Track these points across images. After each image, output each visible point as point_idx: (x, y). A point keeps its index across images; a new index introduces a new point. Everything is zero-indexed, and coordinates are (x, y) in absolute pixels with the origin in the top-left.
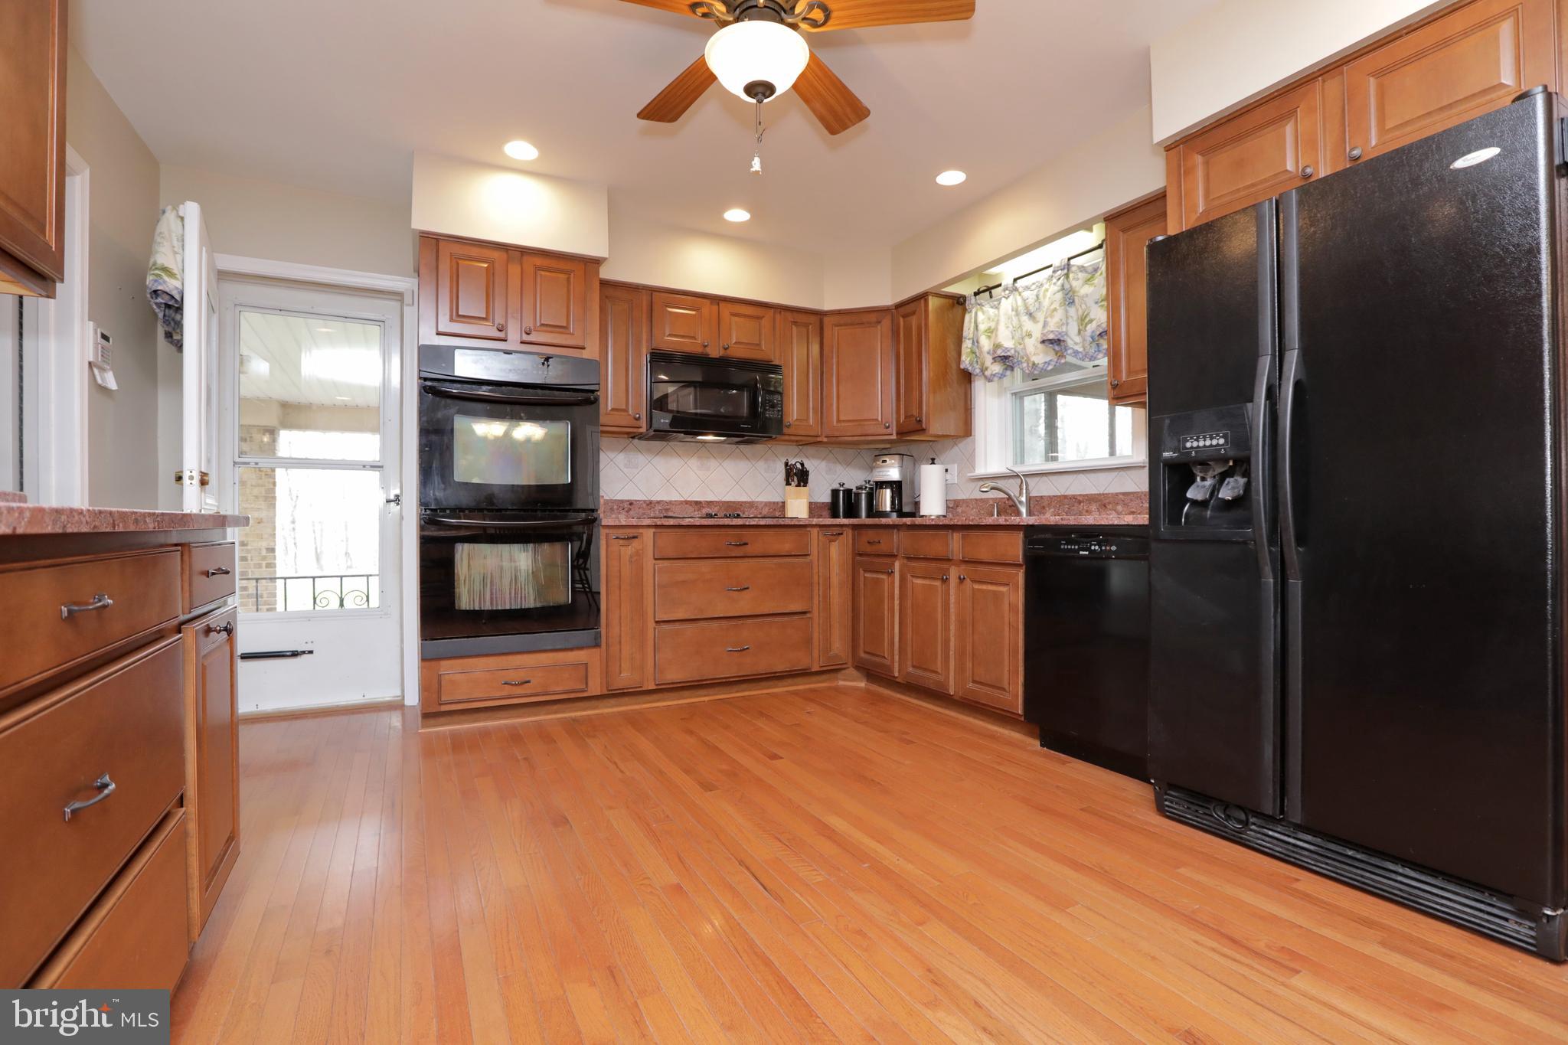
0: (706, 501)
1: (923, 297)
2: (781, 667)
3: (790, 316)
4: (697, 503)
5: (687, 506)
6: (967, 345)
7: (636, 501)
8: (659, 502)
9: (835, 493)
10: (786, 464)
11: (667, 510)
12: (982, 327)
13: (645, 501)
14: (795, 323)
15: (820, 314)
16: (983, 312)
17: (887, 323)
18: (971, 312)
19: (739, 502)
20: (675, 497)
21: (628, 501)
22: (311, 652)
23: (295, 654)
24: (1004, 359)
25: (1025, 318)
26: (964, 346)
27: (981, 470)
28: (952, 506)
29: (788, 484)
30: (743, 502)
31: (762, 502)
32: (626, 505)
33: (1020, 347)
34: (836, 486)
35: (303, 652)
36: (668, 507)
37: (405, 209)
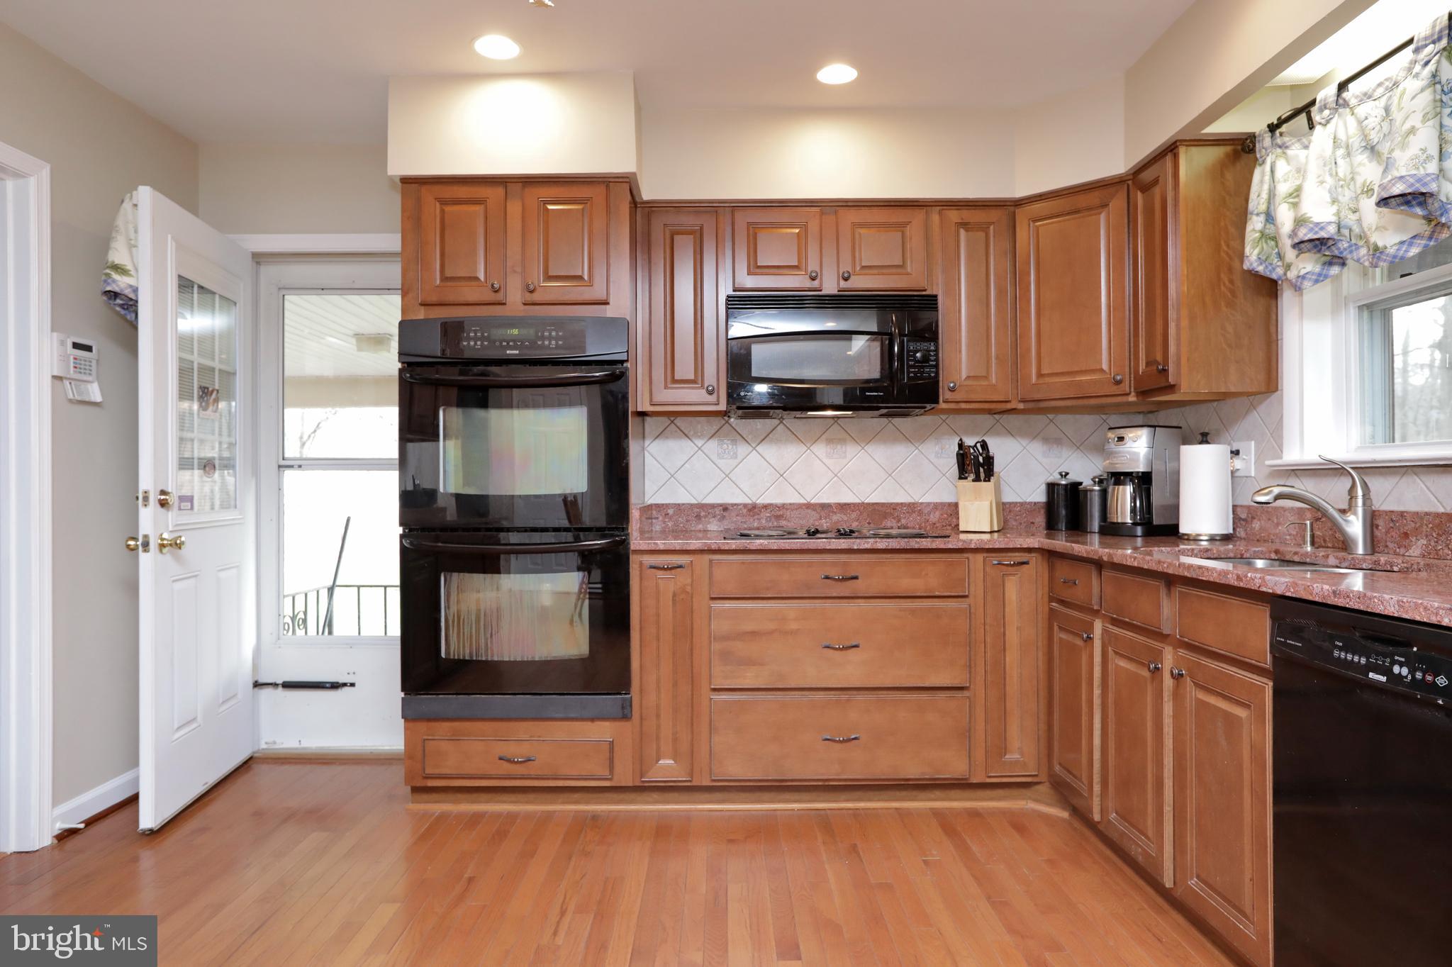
0: (839, 504)
1: (1170, 150)
2: (913, 771)
3: (954, 215)
4: (824, 506)
5: (809, 511)
6: (1256, 224)
7: (733, 505)
8: (766, 507)
9: (1051, 487)
10: (961, 446)
11: (778, 517)
12: (1283, 189)
13: (745, 505)
14: (964, 225)
15: (1010, 207)
16: (1288, 161)
17: (1118, 203)
18: (1264, 162)
19: (892, 504)
20: (792, 498)
21: (721, 505)
22: (352, 685)
23: (335, 686)
24: (1319, 244)
25: (1362, 158)
26: (1249, 228)
27: (1294, 454)
28: (1242, 516)
29: (962, 476)
30: (897, 504)
31: (929, 504)
32: (717, 511)
33: (1350, 219)
34: (1055, 477)
35: (345, 685)
36: (781, 513)
37: (378, 148)
